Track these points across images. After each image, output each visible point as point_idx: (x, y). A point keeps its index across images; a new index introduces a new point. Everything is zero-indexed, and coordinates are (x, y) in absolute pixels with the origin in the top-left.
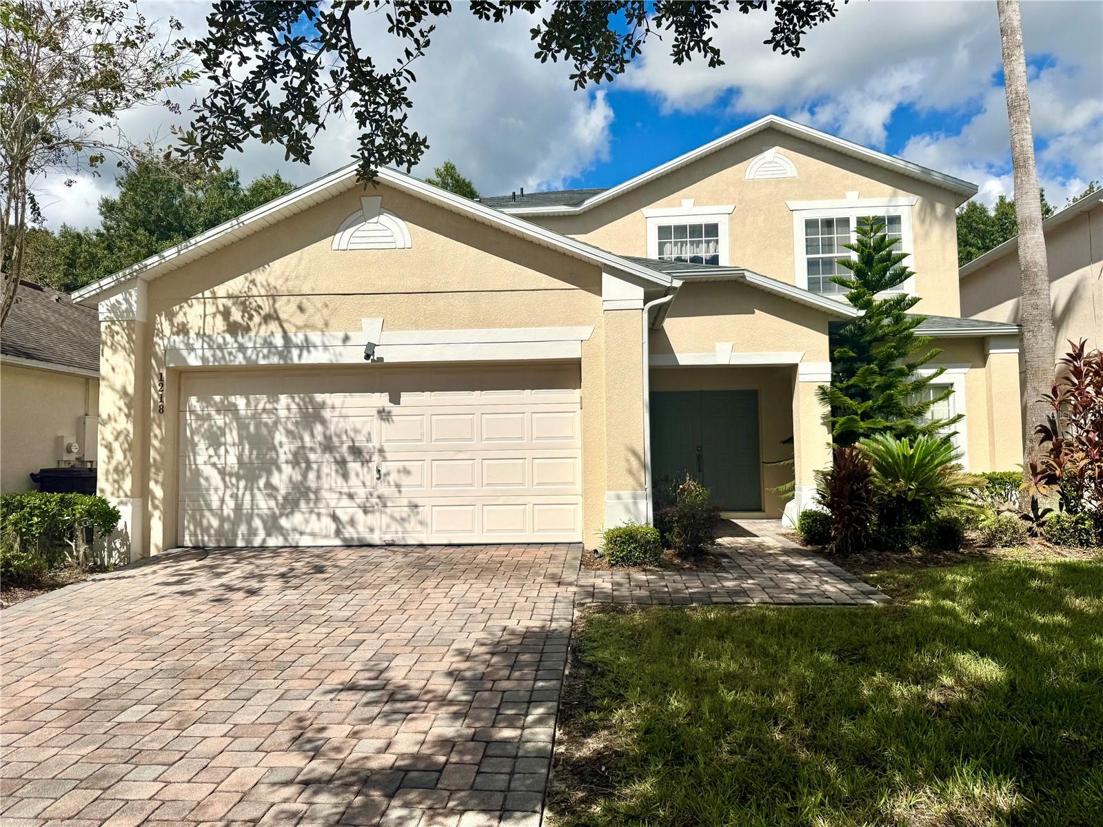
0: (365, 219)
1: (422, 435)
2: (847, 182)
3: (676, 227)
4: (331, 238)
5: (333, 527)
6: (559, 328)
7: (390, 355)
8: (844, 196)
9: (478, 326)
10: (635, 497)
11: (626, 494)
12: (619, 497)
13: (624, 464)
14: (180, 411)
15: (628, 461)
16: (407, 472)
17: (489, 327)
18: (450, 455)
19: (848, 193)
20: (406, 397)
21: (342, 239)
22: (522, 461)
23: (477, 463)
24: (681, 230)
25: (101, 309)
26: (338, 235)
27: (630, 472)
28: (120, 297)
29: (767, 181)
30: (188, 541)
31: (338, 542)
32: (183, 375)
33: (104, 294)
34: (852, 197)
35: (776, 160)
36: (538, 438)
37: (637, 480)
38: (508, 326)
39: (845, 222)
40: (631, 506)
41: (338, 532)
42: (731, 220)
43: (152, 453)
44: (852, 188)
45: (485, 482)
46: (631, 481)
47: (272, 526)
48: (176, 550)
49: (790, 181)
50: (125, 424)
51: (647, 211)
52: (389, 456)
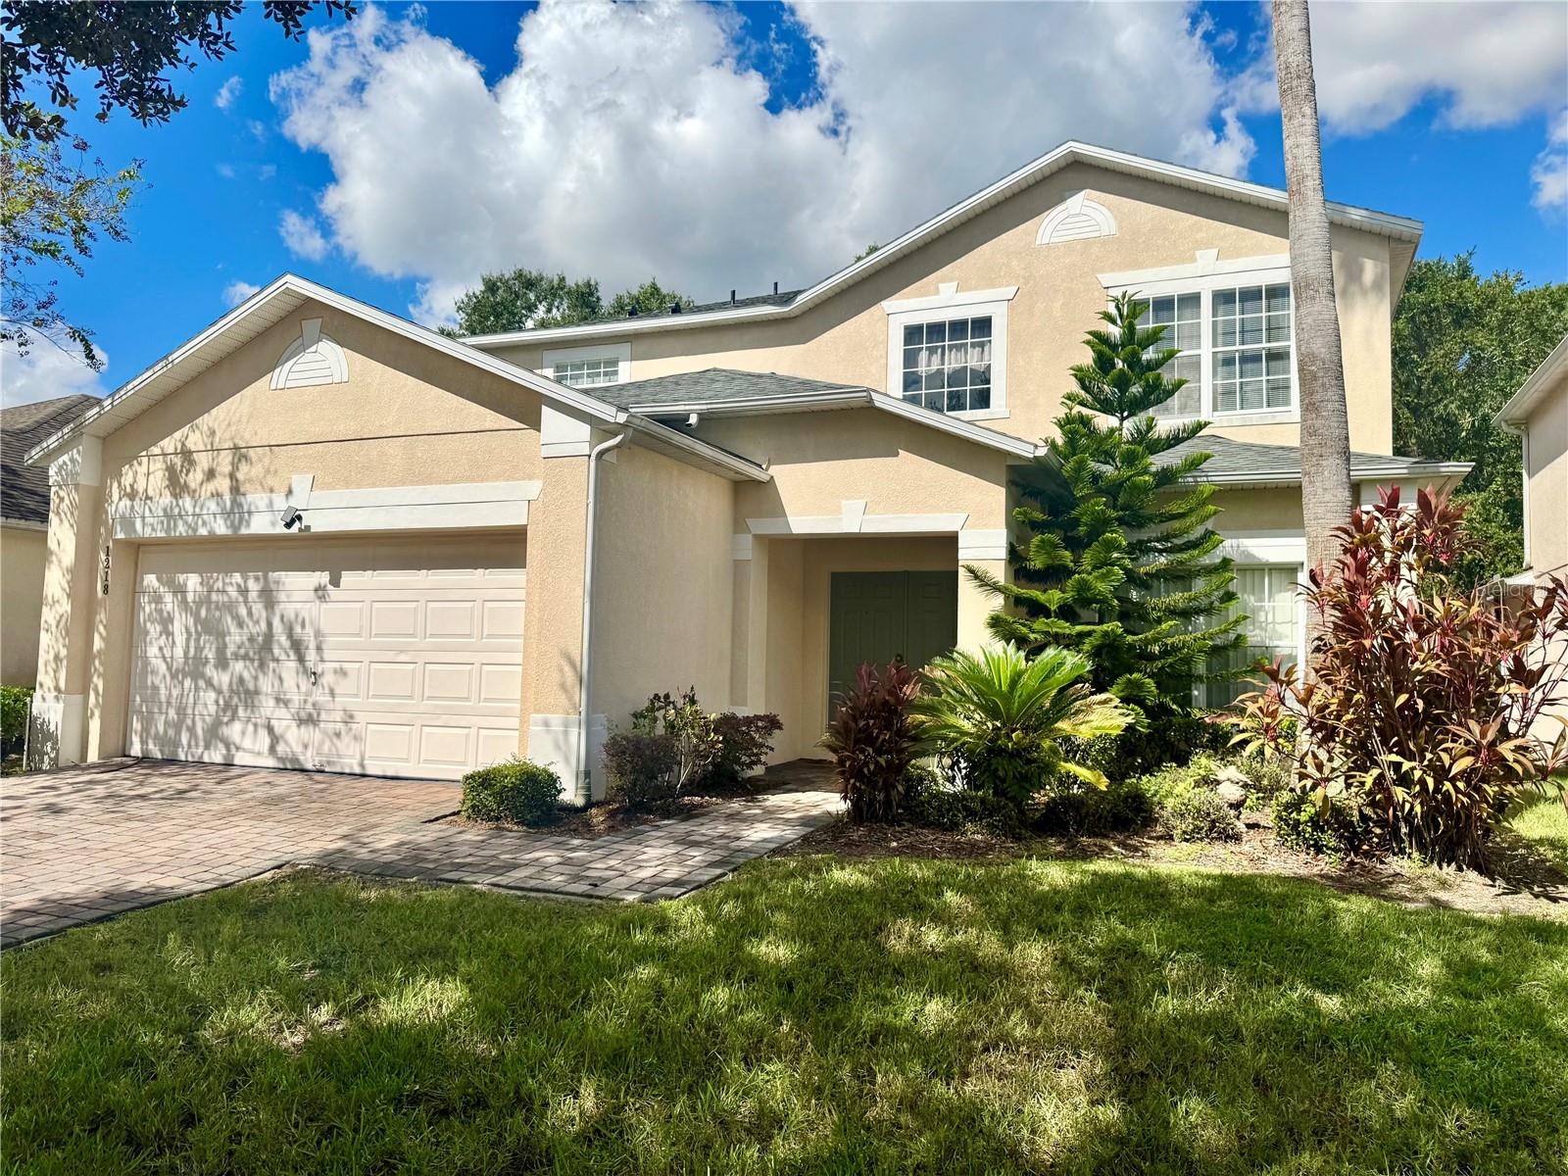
0: (304, 348)
1: (361, 627)
2: (1200, 236)
3: (930, 326)
4: (270, 375)
5: (267, 741)
6: (502, 484)
7: (319, 522)
8: (1193, 259)
9: (412, 483)
10: (566, 725)
11: (556, 719)
12: (546, 724)
13: (556, 676)
14: (135, 589)
15: (561, 670)
16: (343, 673)
17: (424, 483)
18: (390, 656)
19: (1198, 253)
20: (348, 578)
21: (281, 376)
22: (469, 667)
23: (419, 667)
24: (936, 330)
25: (51, 472)
26: (277, 370)
27: (563, 687)
28: (65, 458)
29: (1069, 246)
30: (136, 750)
31: (271, 762)
32: (142, 548)
33: (52, 455)
34: (1206, 259)
35: (1085, 210)
36: (490, 636)
37: (570, 699)
38: (446, 482)
39: (1192, 300)
40: (561, 737)
41: (272, 749)
42: (1011, 309)
43: (97, 637)
44: (1208, 245)
45: (426, 694)
46: (563, 700)
47: (213, 734)
48: (118, 759)
49: (1104, 242)
50: (65, 607)
51: (888, 305)
52: (327, 655)
